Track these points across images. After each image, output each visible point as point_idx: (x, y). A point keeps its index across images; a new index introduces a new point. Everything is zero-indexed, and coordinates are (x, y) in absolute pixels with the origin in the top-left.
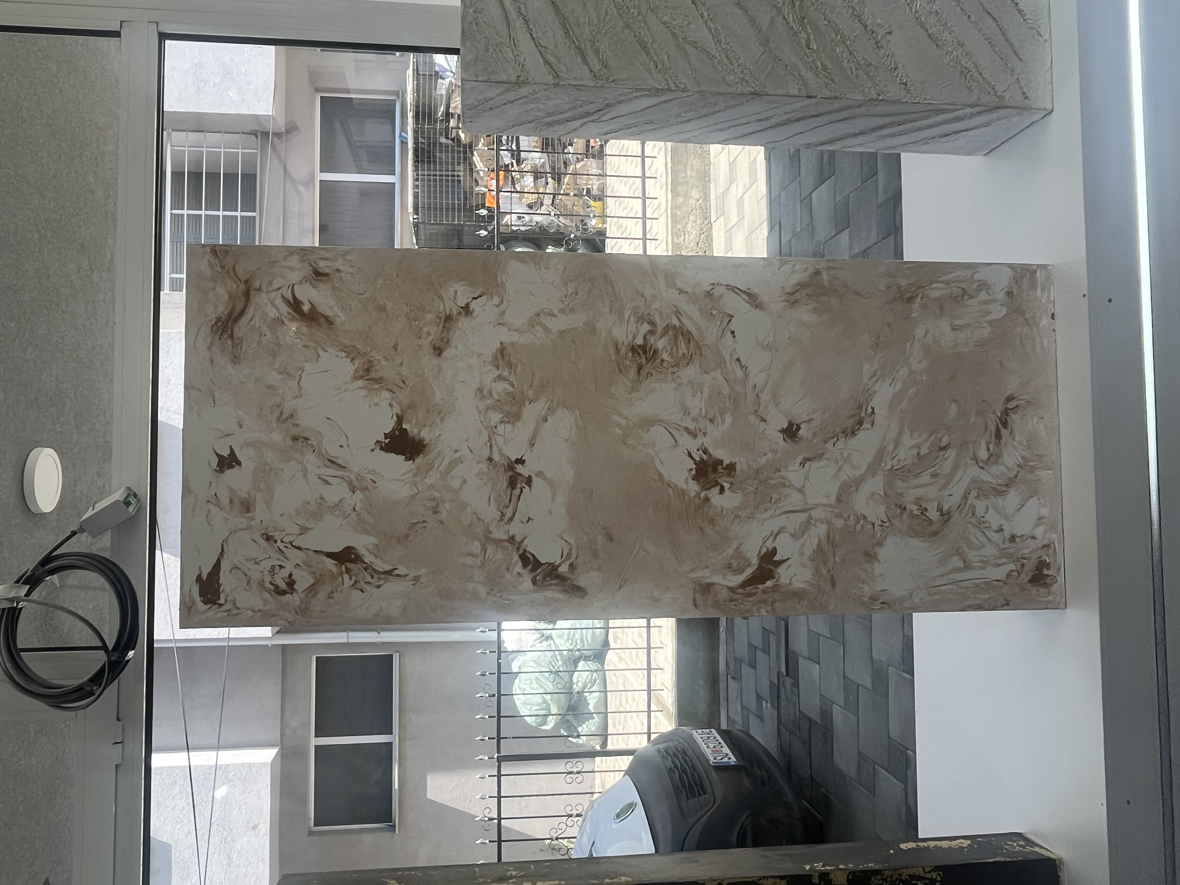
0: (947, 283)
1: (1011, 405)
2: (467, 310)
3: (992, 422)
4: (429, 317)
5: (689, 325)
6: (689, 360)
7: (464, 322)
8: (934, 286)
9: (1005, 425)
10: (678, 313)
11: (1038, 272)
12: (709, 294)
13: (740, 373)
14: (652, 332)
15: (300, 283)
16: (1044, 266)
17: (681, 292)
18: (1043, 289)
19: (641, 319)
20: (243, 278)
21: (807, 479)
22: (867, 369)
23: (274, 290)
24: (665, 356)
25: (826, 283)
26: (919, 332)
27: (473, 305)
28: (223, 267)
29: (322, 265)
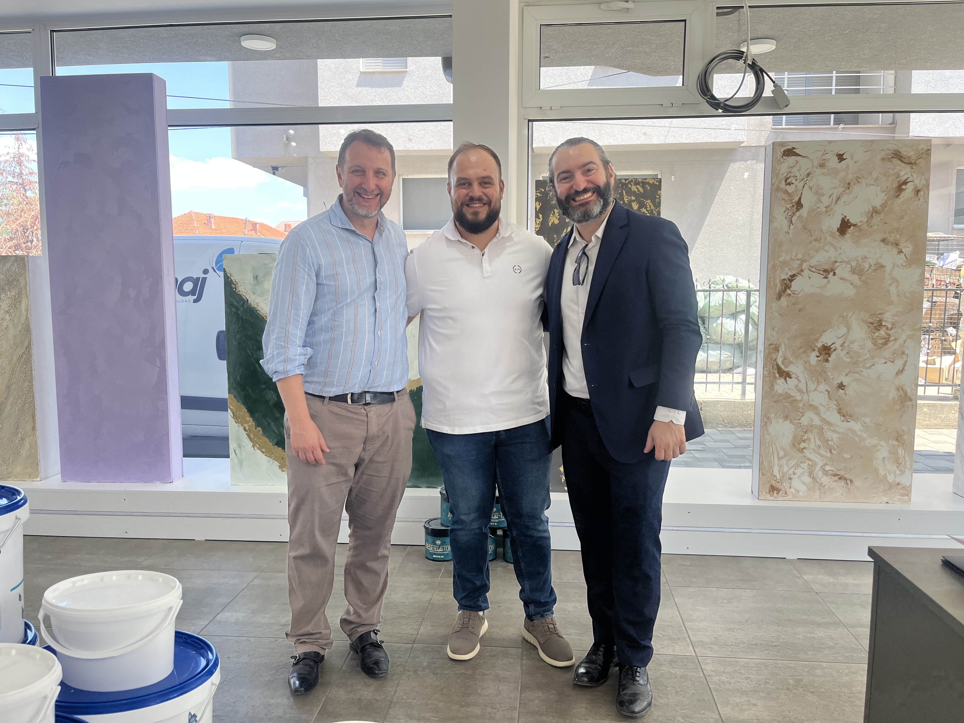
0: (904, 457)
1: (848, 481)
2: (901, 252)
3: (842, 473)
4: (898, 236)
5: (890, 344)
6: (875, 343)
7: (895, 251)
8: (903, 450)
9: (840, 478)
10: (896, 340)
11: (908, 497)
12: (903, 353)
13: (868, 365)
14: (887, 328)
15: (914, 184)
16: (910, 501)
17: (905, 341)
18: (899, 499)
19: (893, 324)
20: (917, 162)
21: (821, 392)
22: (867, 420)
23: (911, 174)
24: (877, 334)
25: (906, 403)
26: (883, 443)
27: (902, 255)
28: (921, 154)
29: (921, 193)
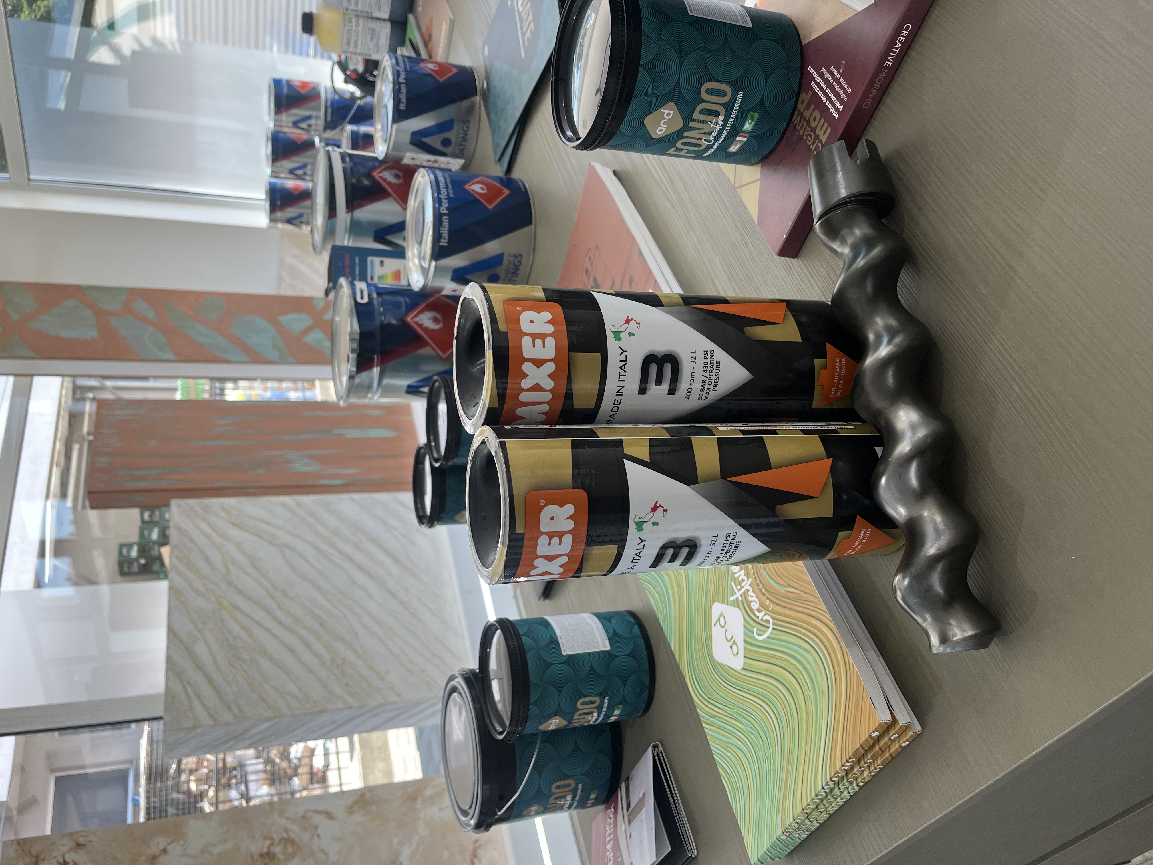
1: (477, 845)
2: (164, 851)
3: (468, 856)
4: (143, 858)
5: (293, 836)
6: (293, 856)
7: (163, 858)
8: (426, 791)
9: (475, 856)
10: (286, 830)
12: (304, 817)
13: (323, 857)
14: (272, 844)
15: (68, 852)
17: (288, 819)
19: (266, 838)
20: (34, 854)
22: (396, 840)
23: (53, 858)
24: (280, 856)
25: (368, 800)
26: (422, 815)
27: (169, 848)
28: (23, 851)
29: (82, 840)
